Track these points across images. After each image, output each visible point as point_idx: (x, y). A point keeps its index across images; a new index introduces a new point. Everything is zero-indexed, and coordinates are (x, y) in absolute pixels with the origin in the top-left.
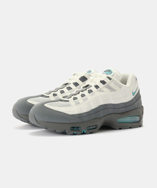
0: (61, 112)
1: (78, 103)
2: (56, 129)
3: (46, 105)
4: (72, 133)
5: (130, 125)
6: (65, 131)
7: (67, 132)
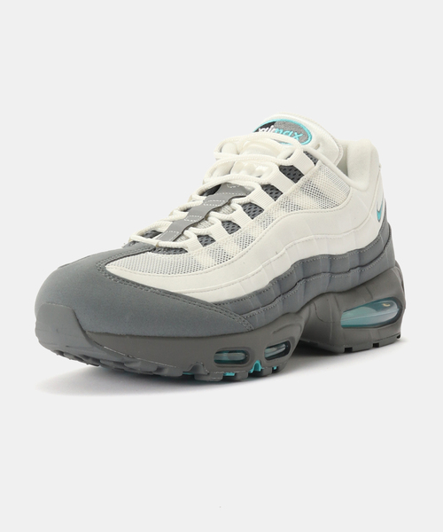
0: (176, 295)
1: (223, 258)
2: (161, 364)
3: (113, 268)
4: (219, 373)
5: (374, 335)
6: (195, 368)
7: (203, 371)
